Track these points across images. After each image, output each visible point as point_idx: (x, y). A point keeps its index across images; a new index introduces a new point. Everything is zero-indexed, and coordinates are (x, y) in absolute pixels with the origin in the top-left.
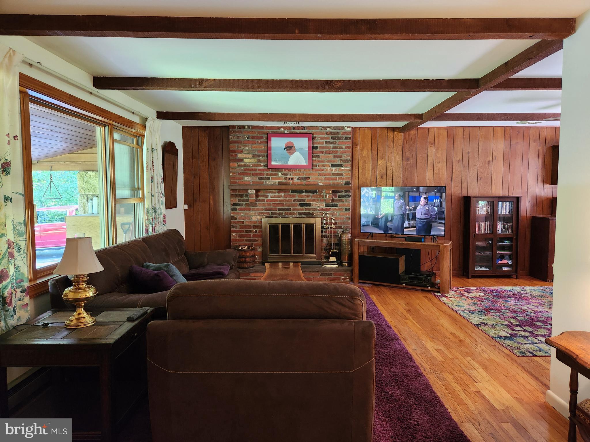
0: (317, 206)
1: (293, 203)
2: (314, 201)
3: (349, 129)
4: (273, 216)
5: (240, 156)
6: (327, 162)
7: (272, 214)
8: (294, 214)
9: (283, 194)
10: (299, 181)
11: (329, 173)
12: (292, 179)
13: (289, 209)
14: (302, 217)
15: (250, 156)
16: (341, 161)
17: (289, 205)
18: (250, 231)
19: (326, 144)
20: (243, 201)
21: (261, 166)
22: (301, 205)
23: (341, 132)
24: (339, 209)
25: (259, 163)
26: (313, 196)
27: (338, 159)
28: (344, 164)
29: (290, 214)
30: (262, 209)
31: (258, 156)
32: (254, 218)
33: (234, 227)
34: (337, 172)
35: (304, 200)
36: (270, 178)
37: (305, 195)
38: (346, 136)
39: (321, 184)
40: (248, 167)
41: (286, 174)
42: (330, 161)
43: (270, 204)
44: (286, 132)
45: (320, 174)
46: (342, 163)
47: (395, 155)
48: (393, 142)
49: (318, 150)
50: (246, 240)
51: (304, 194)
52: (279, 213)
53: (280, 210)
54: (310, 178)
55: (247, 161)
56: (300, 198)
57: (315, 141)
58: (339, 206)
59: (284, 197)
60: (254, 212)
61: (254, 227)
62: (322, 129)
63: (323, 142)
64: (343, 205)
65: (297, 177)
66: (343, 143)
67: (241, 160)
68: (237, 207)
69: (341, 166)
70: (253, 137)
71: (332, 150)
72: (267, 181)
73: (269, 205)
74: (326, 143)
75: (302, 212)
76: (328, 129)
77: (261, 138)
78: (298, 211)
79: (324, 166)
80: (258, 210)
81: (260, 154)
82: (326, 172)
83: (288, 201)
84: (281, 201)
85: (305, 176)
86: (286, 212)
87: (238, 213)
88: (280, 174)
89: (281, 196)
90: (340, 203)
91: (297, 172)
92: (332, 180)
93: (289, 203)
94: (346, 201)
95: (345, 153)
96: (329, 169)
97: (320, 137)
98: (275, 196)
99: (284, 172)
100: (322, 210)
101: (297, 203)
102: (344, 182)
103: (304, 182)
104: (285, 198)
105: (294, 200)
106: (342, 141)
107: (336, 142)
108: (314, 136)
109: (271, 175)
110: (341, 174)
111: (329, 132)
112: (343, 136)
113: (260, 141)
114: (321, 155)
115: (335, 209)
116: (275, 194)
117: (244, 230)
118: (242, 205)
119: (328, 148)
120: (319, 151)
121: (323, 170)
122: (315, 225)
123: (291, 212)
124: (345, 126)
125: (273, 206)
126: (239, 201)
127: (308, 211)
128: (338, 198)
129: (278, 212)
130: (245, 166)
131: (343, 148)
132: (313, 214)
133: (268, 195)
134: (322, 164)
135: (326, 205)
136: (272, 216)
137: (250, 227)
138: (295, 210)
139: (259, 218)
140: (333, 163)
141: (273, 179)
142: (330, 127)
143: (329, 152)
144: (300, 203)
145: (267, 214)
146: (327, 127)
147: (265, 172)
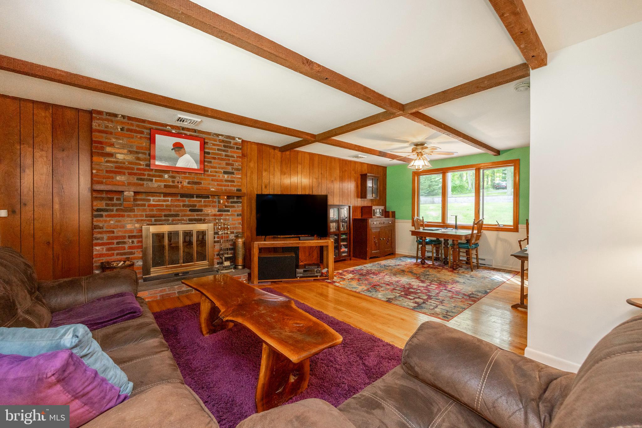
0: (209, 211)
1: (182, 208)
2: (206, 206)
3: (239, 140)
4: (157, 223)
5: (108, 149)
6: (219, 168)
7: (156, 221)
8: (183, 220)
9: (170, 199)
10: (188, 185)
11: (221, 179)
12: (181, 183)
13: (177, 215)
14: (192, 224)
15: (125, 151)
16: (232, 169)
17: (178, 211)
18: (124, 243)
19: (218, 151)
20: (113, 205)
21: (140, 164)
22: (192, 210)
23: (232, 141)
24: (232, 215)
25: (137, 162)
26: (204, 202)
27: (230, 167)
28: (235, 172)
29: (179, 220)
30: (142, 216)
31: (137, 153)
32: (129, 227)
33: (98, 239)
34: (229, 179)
35: (195, 206)
36: (153, 180)
37: (197, 200)
38: (237, 146)
39: (213, 190)
40: (121, 165)
41: (174, 177)
42: (222, 168)
43: (153, 209)
44: (174, 131)
45: (212, 180)
46: (233, 171)
47: (276, 169)
48: (274, 158)
49: (210, 155)
50: (118, 254)
51: (195, 199)
52: (165, 220)
53: (165, 216)
54: (201, 183)
55: (120, 157)
56: (190, 204)
57: (206, 146)
58: (231, 212)
59: (171, 202)
60: (130, 219)
62: (214, 135)
63: (215, 148)
64: (235, 211)
65: (187, 181)
66: (235, 152)
67: (111, 155)
68: (104, 214)
69: (233, 173)
70: (128, 130)
71: (224, 157)
72: (150, 183)
74: (218, 150)
75: (193, 218)
76: (220, 137)
77: (142, 133)
78: (188, 217)
79: (216, 172)
80: (135, 216)
81: (139, 151)
82: (219, 178)
83: (176, 206)
84: (167, 206)
85: (196, 180)
86: (173, 218)
87: (106, 221)
88: (166, 176)
89: (168, 201)
90: (232, 209)
91: (187, 175)
92: (225, 186)
93: (177, 208)
94: (238, 206)
95: (237, 162)
96: (221, 175)
97: (212, 143)
98: (159, 201)
99: (171, 174)
100: (215, 215)
101: (187, 208)
102: (236, 189)
103: (195, 186)
105: (184, 206)
106: (234, 150)
107: (228, 150)
108: (206, 141)
109: (154, 176)
110: (233, 181)
111: (221, 139)
112: (234, 146)
113: (139, 135)
114: (213, 161)
115: (228, 215)
116: (160, 198)
117: (115, 241)
118: (112, 211)
119: (220, 155)
120: (211, 157)
121: (215, 176)
122: (207, 231)
123: (179, 218)
124: (237, 137)
125: (157, 212)
126: (107, 205)
127: (200, 217)
128: (230, 204)
129: (163, 218)
130: (117, 162)
131: (234, 157)
132: (204, 220)
133: (150, 200)
134: (215, 170)
135: (219, 211)
136: (155, 223)
137: (124, 237)
138: (185, 215)
139: (137, 225)
140: (225, 170)
141: (156, 181)
142: (222, 135)
143: (222, 159)
144: (190, 208)
145: (149, 221)
146: (220, 135)
147: (146, 173)
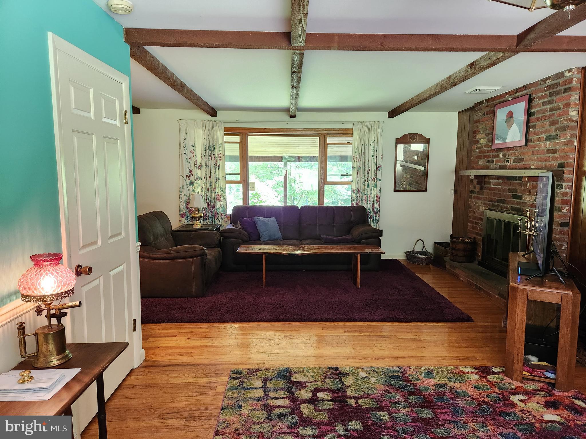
0: (527, 199)
1: (507, 193)
2: (524, 192)
3: (570, 74)
5: (478, 137)
7: (492, 205)
8: (507, 208)
9: (501, 181)
10: (514, 164)
12: (509, 161)
13: (503, 202)
14: (513, 214)
15: (484, 135)
16: (556, 129)
17: (505, 196)
18: (478, 224)
19: (544, 106)
21: (489, 146)
22: (514, 197)
23: (560, 81)
27: (553, 128)
28: (559, 134)
29: (505, 207)
30: (486, 199)
31: (488, 134)
32: (480, 209)
33: (469, 217)
34: (552, 148)
35: (515, 191)
36: (494, 161)
37: (518, 183)
38: (565, 87)
40: (482, 149)
41: (505, 156)
42: (545, 132)
44: (510, 99)
45: (533, 153)
46: (557, 132)
49: (535, 116)
50: (475, 233)
51: (517, 181)
52: (498, 206)
53: (498, 201)
54: (523, 159)
55: (481, 141)
56: (514, 188)
59: (502, 185)
60: (481, 202)
61: (480, 219)
62: (542, 83)
63: (541, 103)
65: (513, 158)
66: (560, 99)
67: (478, 141)
68: (473, 195)
69: (556, 137)
70: (487, 113)
71: (549, 113)
72: (491, 165)
73: (491, 194)
74: (544, 104)
75: (515, 206)
76: (547, 82)
78: (511, 204)
79: (538, 140)
80: (484, 199)
81: (489, 132)
82: (540, 149)
83: (504, 190)
84: (499, 189)
85: (520, 156)
86: (502, 204)
87: (473, 202)
88: (501, 155)
89: (500, 184)
91: (514, 151)
92: (545, 160)
93: (504, 193)
95: (563, 115)
96: (542, 144)
97: (538, 97)
98: (495, 184)
99: (504, 152)
100: (532, 206)
101: (511, 193)
102: (558, 164)
103: (519, 165)
104: (502, 187)
105: (509, 190)
106: (561, 95)
107: (554, 100)
109: (494, 156)
110: (555, 151)
111: (547, 86)
112: (562, 88)
113: (490, 116)
114: (537, 123)
116: (496, 181)
117: (475, 221)
119: (544, 111)
120: (536, 118)
121: (536, 146)
123: (505, 205)
124: (566, 71)
125: (493, 196)
127: (518, 207)
129: (496, 204)
130: (480, 147)
131: (560, 108)
133: (491, 182)
134: (538, 137)
136: (492, 208)
137: (478, 219)
138: (509, 202)
139: (483, 208)
140: (548, 134)
141: (496, 162)
142: (549, 78)
143: (545, 118)
144: (513, 193)
145: (489, 205)
146: (547, 79)
147: (491, 154)
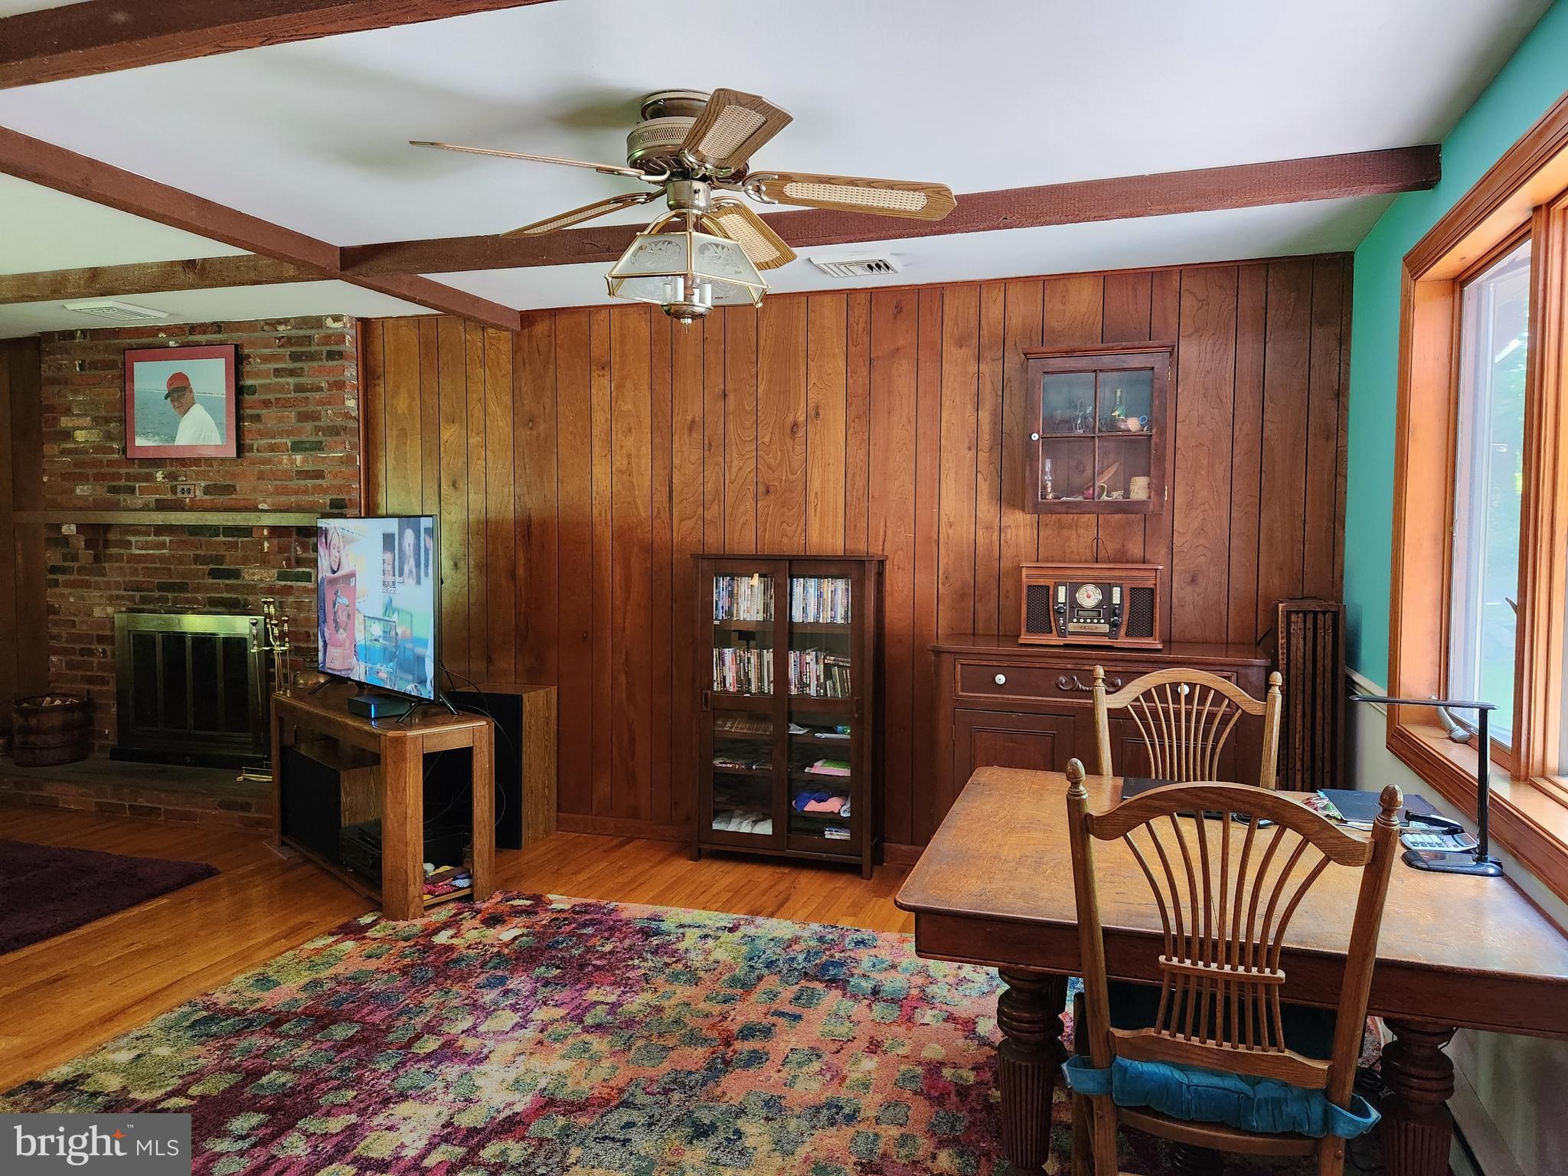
0: (256, 578)
1: (193, 566)
3: (339, 325)
4: (145, 607)
5: (63, 422)
6: (280, 434)
7: (143, 600)
8: (196, 601)
9: (167, 539)
10: (207, 497)
11: (287, 471)
12: (189, 491)
13: (182, 587)
14: (215, 613)
15: (89, 421)
16: (318, 430)
17: (184, 576)
18: (91, 653)
19: (278, 377)
20: (74, 558)
21: (112, 451)
22: (214, 574)
23: (315, 334)
25: (108, 444)
26: (243, 546)
27: (309, 426)
28: (325, 441)
29: (187, 601)
30: (117, 586)
31: (106, 421)
32: (98, 612)
33: (53, 638)
34: (308, 467)
35: (220, 559)
36: (135, 488)
37: (225, 543)
38: (328, 348)
39: (265, 507)
40: (83, 457)
41: (174, 477)
42: (289, 433)
43: (137, 569)
44: (171, 344)
45: (263, 476)
46: (321, 437)
47: (492, 407)
48: (483, 364)
49: (256, 396)
50: (82, 679)
51: (221, 538)
52: (162, 600)
53: (162, 587)
54: (234, 487)
55: (80, 436)
56: (211, 553)
57: (242, 368)
59: (171, 548)
60: (99, 593)
61: (101, 639)
62: (266, 328)
63: (269, 370)
65: (203, 484)
66: (320, 372)
67: (67, 435)
68: (61, 578)
69: (318, 446)
70: (92, 365)
71: (293, 395)
72: (128, 497)
73: (135, 572)
74: (278, 372)
75: (219, 595)
76: (281, 328)
77: (111, 364)
78: (208, 592)
79: (272, 448)
80: (108, 586)
81: (111, 415)
82: (280, 468)
83: (180, 561)
84: (162, 559)
85: (222, 482)
86: (176, 595)
87: (63, 596)
88: (159, 476)
89: (163, 545)
91: (203, 468)
92: (296, 493)
93: (184, 567)
95: (329, 403)
96: (285, 458)
97: (261, 357)
98: (146, 545)
99: (169, 469)
100: (270, 590)
101: (204, 567)
102: (328, 502)
103: (222, 500)
104: (173, 552)
105: (197, 559)
106: (320, 363)
107: (302, 369)
108: (246, 351)
109: (137, 478)
111: (283, 337)
112: (321, 348)
113: (108, 374)
114: (263, 412)
115: (306, 591)
116: (146, 539)
117: (77, 646)
118: (71, 571)
119: (281, 388)
120: (260, 401)
121: (268, 461)
122: (248, 640)
123: (189, 595)
124: (327, 317)
125: (144, 576)
127: (234, 596)
129: (156, 594)
130: (76, 451)
131: (320, 389)
132: (246, 603)
133: (130, 542)
134: (270, 441)
135: (282, 576)
136: (141, 607)
137: (90, 639)
138: (199, 589)
139: (110, 610)
140: (297, 439)
141: (142, 491)
142: (285, 321)
143: (286, 404)
144: (212, 566)
145: (131, 599)
146: (279, 322)
147: (123, 471)
